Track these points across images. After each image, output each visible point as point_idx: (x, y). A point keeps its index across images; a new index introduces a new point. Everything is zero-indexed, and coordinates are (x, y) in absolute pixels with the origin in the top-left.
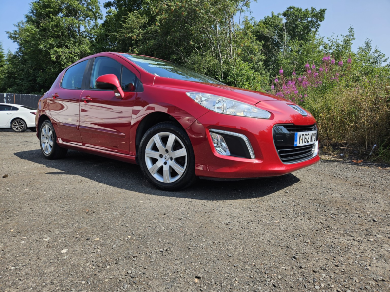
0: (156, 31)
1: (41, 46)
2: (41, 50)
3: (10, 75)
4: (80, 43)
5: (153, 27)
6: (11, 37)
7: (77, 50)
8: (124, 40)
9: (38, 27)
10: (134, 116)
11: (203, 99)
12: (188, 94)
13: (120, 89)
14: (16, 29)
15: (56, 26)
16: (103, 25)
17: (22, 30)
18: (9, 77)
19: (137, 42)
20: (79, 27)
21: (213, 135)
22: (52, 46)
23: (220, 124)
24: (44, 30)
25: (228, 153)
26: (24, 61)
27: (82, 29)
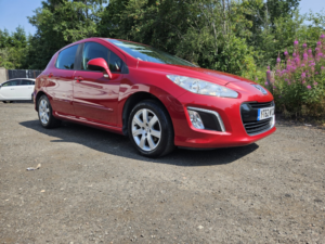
0: (155, 11)
1: (56, 28)
2: (55, 32)
3: (31, 54)
4: (88, 25)
5: (152, 8)
6: (31, 22)
7: (85, 31)
8: (126, 21)
9: (52, 11)
10: (121, 93)
11: (181, 81)
12: (168, 77)
13: (108, 71)
14: (35, 14)
15: (68, 10)
16: (107, 8)
17: (39, 16)
18: (30, 56)
19: (138, 22)
20: (87, 11)
21: (190, 112)
22: (64, 28)
23: (196, 102)
24: (58, 14)
25: (202, 127)
26: (42, 42)
27: (90, 12)
